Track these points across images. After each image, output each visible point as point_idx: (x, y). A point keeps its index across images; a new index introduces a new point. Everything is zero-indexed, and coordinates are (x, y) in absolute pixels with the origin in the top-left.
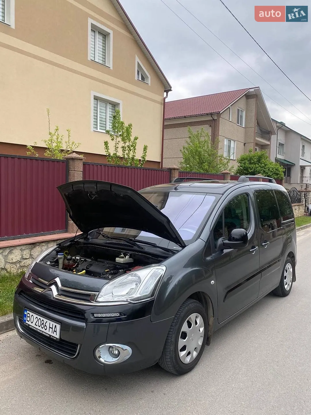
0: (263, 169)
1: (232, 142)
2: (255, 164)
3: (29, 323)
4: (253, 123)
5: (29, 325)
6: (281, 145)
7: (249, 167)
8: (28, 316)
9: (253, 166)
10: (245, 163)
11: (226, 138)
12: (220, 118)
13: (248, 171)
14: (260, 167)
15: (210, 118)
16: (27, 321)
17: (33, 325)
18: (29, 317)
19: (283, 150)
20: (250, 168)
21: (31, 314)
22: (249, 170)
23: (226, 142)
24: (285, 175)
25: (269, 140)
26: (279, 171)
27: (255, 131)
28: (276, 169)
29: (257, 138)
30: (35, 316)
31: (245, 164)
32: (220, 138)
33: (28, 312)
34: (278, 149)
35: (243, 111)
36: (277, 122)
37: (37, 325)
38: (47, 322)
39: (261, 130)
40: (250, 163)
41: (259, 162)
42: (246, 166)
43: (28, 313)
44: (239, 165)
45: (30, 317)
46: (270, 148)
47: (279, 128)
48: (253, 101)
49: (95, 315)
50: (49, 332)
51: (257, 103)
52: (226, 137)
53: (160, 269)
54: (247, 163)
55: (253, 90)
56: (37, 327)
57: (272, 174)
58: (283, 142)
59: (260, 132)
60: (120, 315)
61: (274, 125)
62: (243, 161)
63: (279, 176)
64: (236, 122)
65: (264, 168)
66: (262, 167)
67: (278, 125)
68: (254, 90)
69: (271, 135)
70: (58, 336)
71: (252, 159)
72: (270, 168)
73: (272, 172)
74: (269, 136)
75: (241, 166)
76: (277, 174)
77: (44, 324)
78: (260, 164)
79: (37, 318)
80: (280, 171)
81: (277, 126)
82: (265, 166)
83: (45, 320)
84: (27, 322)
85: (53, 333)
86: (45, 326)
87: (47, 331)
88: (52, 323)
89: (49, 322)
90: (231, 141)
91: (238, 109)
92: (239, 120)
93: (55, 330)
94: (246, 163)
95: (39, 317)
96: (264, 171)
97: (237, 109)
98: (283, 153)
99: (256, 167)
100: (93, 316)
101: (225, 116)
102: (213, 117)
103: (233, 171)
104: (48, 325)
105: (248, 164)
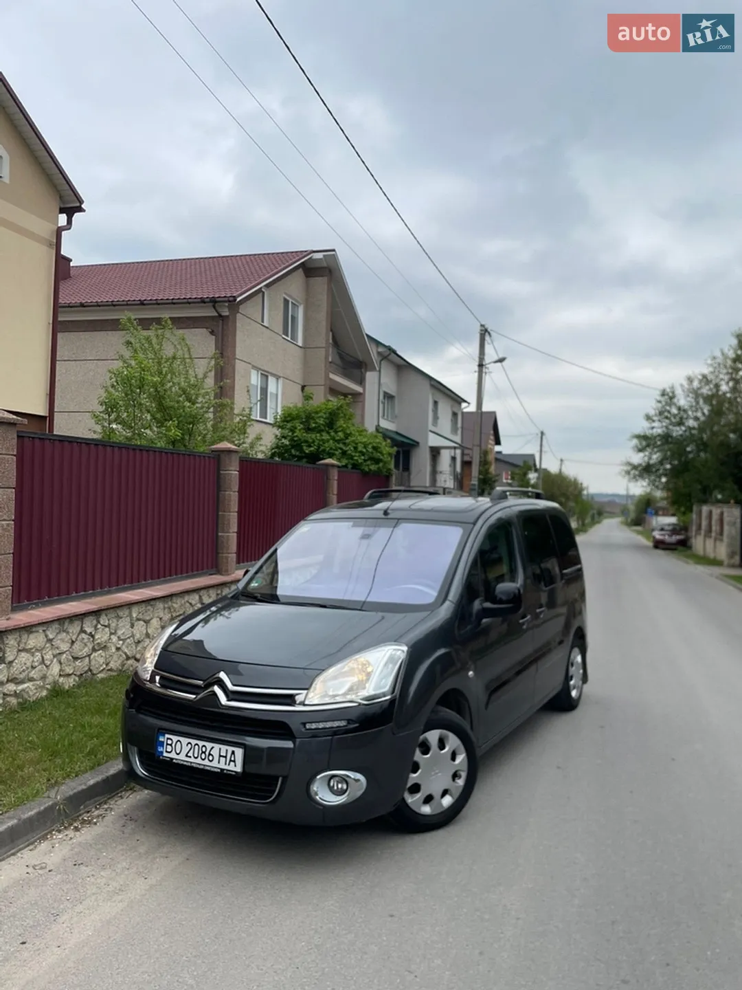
0: (341, 445)
1: (271, 380)
2: (320, 431)
3: (173, 755)
4: (323, 338)
5: (172, 759)
6: (389, 397)
7: (306, 438)
8: (167, 744)
9: (313, 436)
10: (292, 428)
11: (255, 367)
12: (239, 316)
13: (301, 451)
14: (333, 439)
15: (210, 312)
16: (166, 752)
17: (182, 757)
18: (171, 745)
19: (393, 408)
20: (306, 441)
21: (175, 738)
22: (305, 448)
23: (255, 379)
24: (397, 466)
25: (361, 382)
26: (381, 453)
27: (326, 358)
28: (374, 448)
29: (332, 376)
30: (185, 740)
31: (293, 430)
32: (240, 367)
33: (167, 736)
34: (381, 405)
35: (298, 306)
36: (378, 343)
37: (190, 757)
38: (213, 748)
39: (341, 357)
40: (308, 430)
41: (332, 428)
42: (297, 436)
43: (168, 739)
44: (278, 432)
45: (173, 745)
46: (363, 402)
47: (384, 357)
48: (320, 283)
49: (308, 726)
50: (217, 764)
51: (330, 290)
52: (255, 365)
53: (399, 650)
54: (299, 428)
55: (320, 256)
56: (192, 760)
57: (365, 461)
58: (392, 390)
59: (338, 361)
60: (348, 723)
61: (373, 351)
62: (288, 422)
63: (381, 465)
64: (280, 329)
65: (344, 444)
66: (338, 442)
67: (380, 349)
68: (324, 256)
69: (366, 371)
70: (239, 769)
71: (313, 418)
72: (360, 444)
73: (363, 454)
74: (362, 373)
75: (284, 437)
76: (377, 461)
77: (207, 753)
78: (332, 434)
79: (189, 745)
80: (384, 452)
81: (379, 353)
82: (347, 438)
83: (209, 745)
84: (165, 754)
85: (229, 764)
86: (210, 754)
87: (215, 764)
88: (224, 748)
89: (217, 746)
90: (267, 376)
91: (285, 299)
92: (288, 326)
93: (233, 759)
94: (296, 428)
95: (194, 742)
96: (344, 453)
97: (282, 300)
98: (394, 418)
99: (323, 440)
100: (305, 727)
101: (250, 309)
102: (220, 310)
103: (263, 448)
104: (215, 753)
105: (302, 431)
